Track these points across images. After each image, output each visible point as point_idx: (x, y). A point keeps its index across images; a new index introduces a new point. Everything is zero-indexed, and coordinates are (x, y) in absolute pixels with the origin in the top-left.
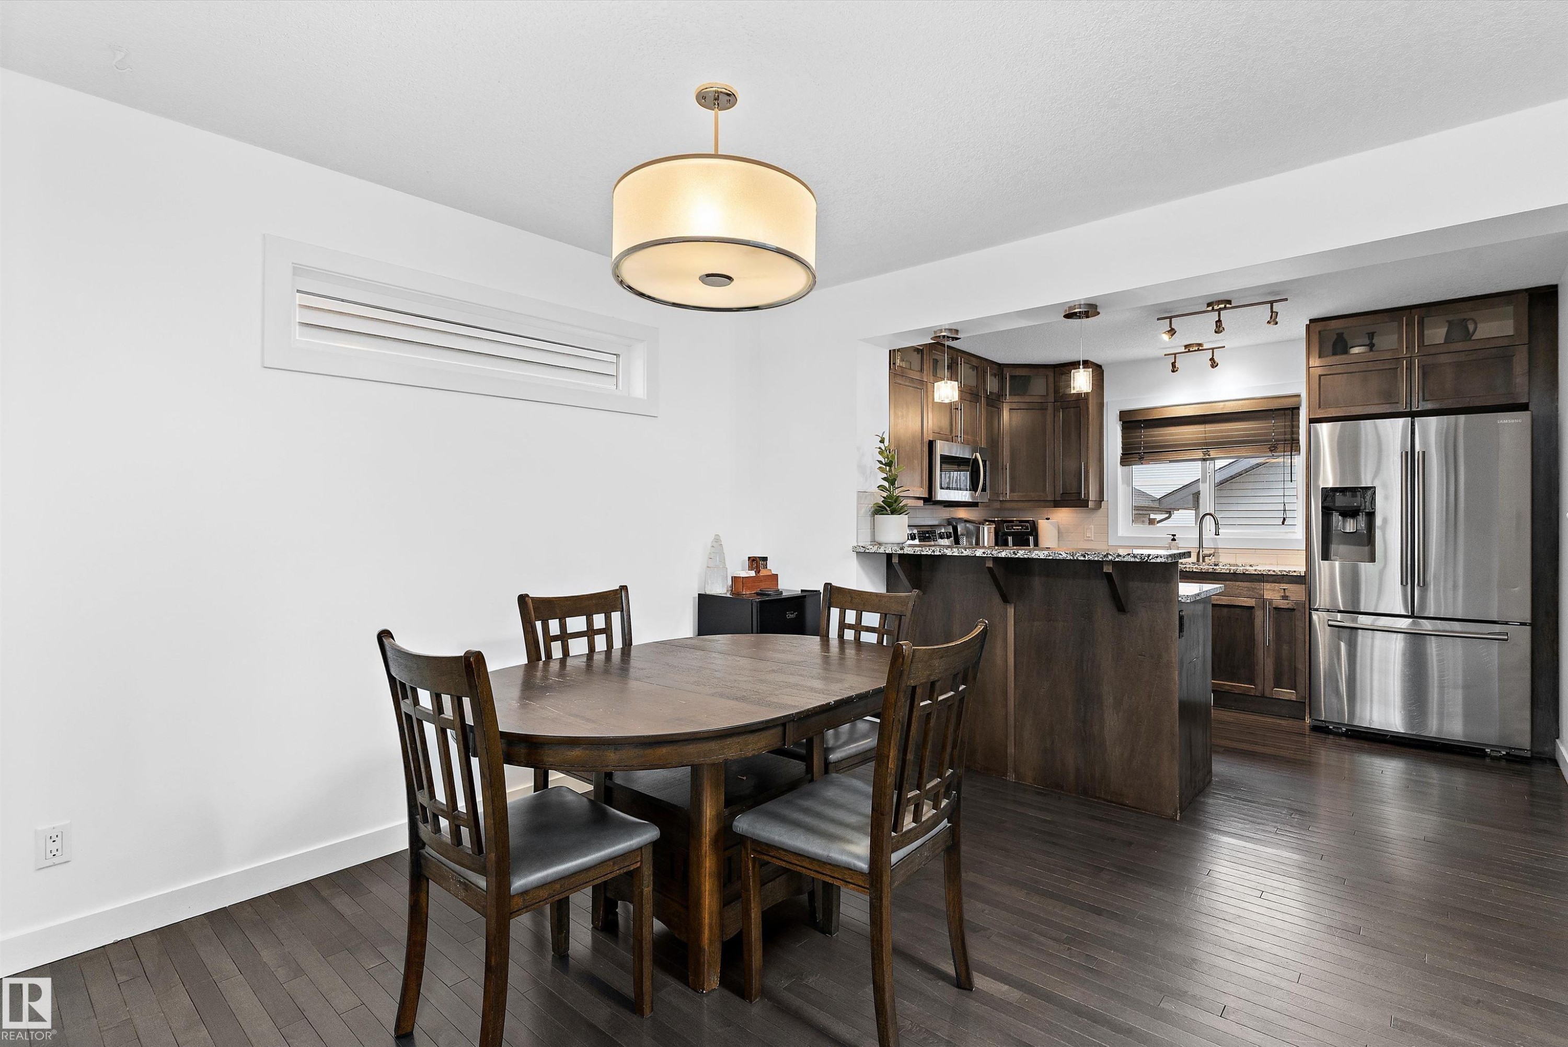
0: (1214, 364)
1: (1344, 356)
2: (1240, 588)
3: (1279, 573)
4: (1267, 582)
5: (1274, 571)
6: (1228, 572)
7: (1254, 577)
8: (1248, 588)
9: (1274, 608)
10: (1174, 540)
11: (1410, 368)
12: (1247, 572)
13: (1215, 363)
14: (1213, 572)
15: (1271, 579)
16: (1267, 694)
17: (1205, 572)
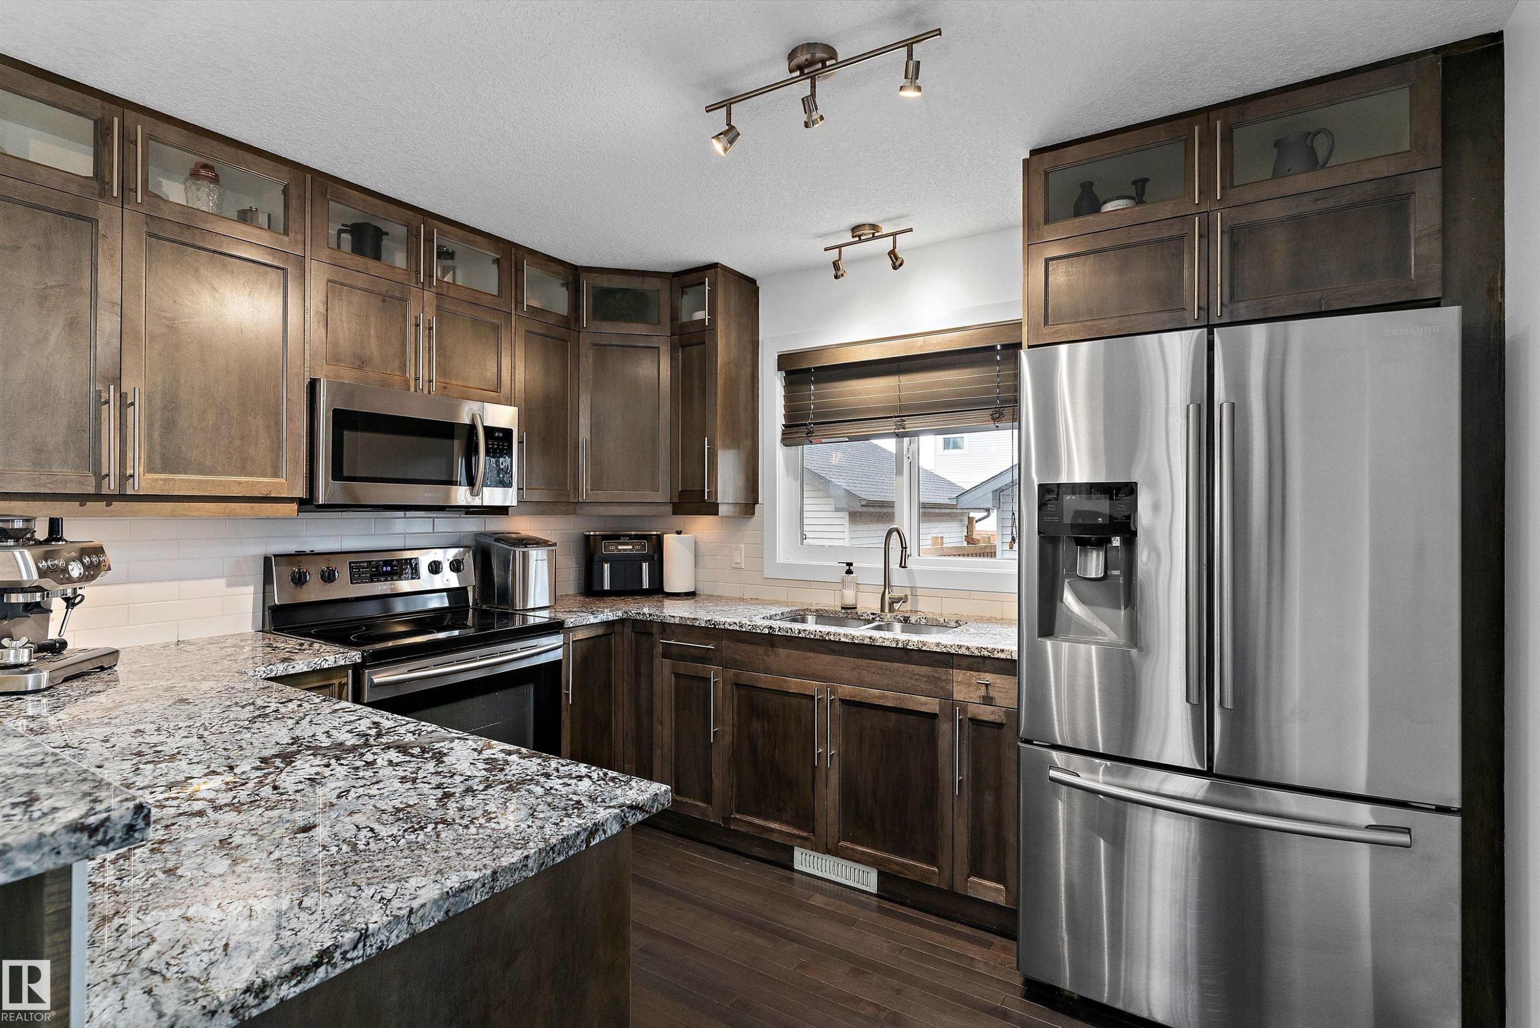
0: (896, 262)
1: (1091, 218)
2: (915, 677)
3: (977, 653)
4: (959, 667)
5: (968, 648)
6: (894, 645)
7: (938, 657)
8: (928, 677)
9: (970, 719)
10: (849, 572)
11: (1206, 236)
12: (924, 648)
13: (897, 259)
14: (871, 645)
15: (965, 662)
16: (958, 888)
17: (858, 644)
